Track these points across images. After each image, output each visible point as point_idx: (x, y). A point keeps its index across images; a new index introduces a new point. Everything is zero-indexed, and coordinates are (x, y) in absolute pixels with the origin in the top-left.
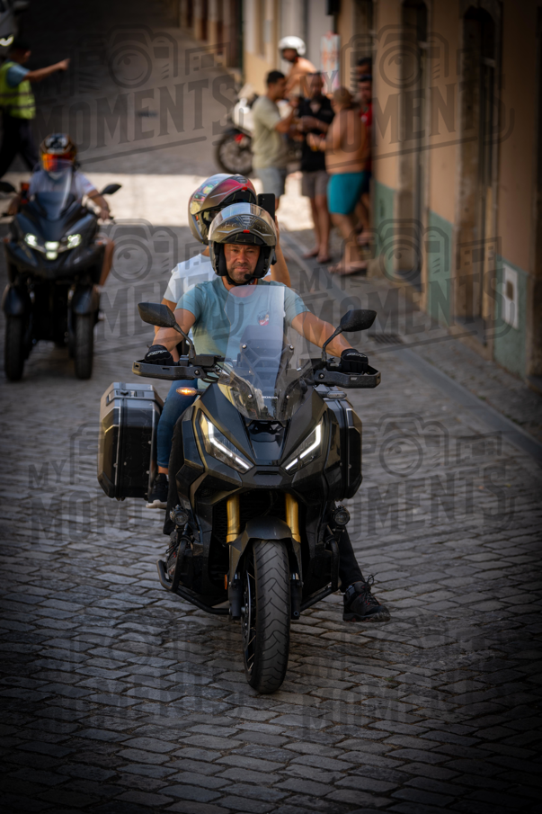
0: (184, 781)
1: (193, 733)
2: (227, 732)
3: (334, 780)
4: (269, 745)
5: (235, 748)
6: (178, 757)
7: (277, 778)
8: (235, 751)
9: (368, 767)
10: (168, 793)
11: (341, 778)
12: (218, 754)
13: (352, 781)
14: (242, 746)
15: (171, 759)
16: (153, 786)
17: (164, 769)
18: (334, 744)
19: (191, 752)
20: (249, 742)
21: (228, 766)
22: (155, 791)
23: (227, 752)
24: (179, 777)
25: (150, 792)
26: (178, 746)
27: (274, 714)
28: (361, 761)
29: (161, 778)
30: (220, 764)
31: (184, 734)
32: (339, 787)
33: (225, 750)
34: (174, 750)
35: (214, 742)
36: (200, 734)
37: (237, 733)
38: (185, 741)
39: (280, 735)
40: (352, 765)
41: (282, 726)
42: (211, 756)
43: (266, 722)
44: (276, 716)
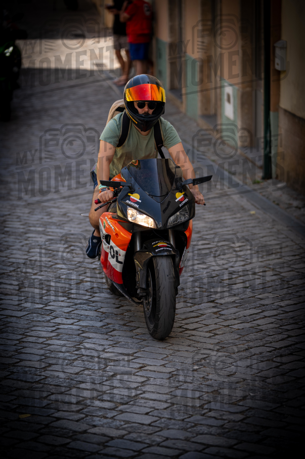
0: (26, 352)
1: (32, 331)
2: (50, 329)
3: (105, 349)
4: (72, 335)
5: (54, 336)
6: (24, 342)
7: (75, 349)
8: (54, 338)
9: (123, 343)
10: (17, 358)
11: (108, 348)
12: (45, 339)
13: (114, 349)
14: (58, 335)
15: (20, 343)
16: (10, 355)
17: (16, 347)
18: (107, 333)
19: (31, 339)
20: (62, 334)
21: (49, 345)
22: (10, 357)
23: (50, 338)
24: (23, 351)
25: (8, 357)
26: (24, 336)
27: (77, 320)
28: (120, 340)
29: (14, 351)
30: (45, 344)
31: (28, 331)
32: (107, 352)
33: (49, 337)
34: (22, 338)
35: (44, 334)
36: (36, 330)
37: (56, 330)
38: (28, 334)
39: (79, 330)
40: (115, 342)
41: (80, 326)
42: (41, 340)
43: (72, 324)
44: (78, 322)
